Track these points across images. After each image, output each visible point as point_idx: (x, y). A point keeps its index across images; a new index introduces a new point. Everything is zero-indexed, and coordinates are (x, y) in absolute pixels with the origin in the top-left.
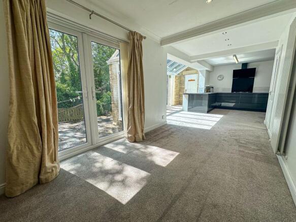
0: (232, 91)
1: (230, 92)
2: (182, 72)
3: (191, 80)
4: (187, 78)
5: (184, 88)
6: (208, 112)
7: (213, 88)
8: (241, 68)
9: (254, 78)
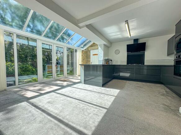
0: (128, 63)
1: (126, 64)
2: (88, 48)
3: (95, 55)
4: (92, 52)
5: (90, 61)
6: (103, 85)
7: (111, 61)
8: (133, 43)
9: (144, 52)
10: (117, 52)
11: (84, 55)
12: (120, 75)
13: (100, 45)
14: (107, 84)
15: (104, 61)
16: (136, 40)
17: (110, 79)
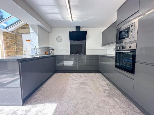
1: (69, 54)
4: (26, 37)
5: (22, 49)
7: (53, 49)
8: (75, 31)
9: (85, 42)
10: (59, 39)
11: (8, 40)
12: (65, 65)
13: (31, 26)
14: (38, 90)
15: (39, 49)
16: (78, 28)
17: (52, 74)
